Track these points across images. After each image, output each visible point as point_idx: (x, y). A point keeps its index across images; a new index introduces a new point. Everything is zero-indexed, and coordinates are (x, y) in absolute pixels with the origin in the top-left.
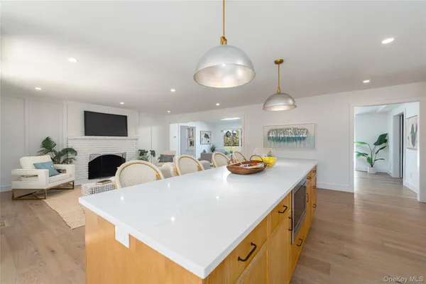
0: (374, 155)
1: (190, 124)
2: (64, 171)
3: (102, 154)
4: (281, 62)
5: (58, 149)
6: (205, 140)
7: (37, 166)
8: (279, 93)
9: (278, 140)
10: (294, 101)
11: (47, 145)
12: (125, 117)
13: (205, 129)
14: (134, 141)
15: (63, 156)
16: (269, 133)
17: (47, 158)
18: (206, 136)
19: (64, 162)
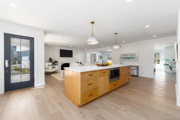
0: (173, 65)
1: (95, 53)
2: (55, 67)
3: (65, 63)
4: (117, 33)
5: (53, 61)
6: (100, 59)
7: (49, 65)
8: (116, 43)
9: (125, 58)
10: (120, 46)
11: (51, 60)
12: (72, 51)
13: (100, 55)
14: (75, 59)
15: (55, 63)
16: (121, 56)
17: (51, 63)
18: (101, 57)
19: (55, 65)
